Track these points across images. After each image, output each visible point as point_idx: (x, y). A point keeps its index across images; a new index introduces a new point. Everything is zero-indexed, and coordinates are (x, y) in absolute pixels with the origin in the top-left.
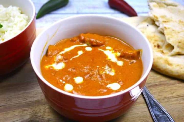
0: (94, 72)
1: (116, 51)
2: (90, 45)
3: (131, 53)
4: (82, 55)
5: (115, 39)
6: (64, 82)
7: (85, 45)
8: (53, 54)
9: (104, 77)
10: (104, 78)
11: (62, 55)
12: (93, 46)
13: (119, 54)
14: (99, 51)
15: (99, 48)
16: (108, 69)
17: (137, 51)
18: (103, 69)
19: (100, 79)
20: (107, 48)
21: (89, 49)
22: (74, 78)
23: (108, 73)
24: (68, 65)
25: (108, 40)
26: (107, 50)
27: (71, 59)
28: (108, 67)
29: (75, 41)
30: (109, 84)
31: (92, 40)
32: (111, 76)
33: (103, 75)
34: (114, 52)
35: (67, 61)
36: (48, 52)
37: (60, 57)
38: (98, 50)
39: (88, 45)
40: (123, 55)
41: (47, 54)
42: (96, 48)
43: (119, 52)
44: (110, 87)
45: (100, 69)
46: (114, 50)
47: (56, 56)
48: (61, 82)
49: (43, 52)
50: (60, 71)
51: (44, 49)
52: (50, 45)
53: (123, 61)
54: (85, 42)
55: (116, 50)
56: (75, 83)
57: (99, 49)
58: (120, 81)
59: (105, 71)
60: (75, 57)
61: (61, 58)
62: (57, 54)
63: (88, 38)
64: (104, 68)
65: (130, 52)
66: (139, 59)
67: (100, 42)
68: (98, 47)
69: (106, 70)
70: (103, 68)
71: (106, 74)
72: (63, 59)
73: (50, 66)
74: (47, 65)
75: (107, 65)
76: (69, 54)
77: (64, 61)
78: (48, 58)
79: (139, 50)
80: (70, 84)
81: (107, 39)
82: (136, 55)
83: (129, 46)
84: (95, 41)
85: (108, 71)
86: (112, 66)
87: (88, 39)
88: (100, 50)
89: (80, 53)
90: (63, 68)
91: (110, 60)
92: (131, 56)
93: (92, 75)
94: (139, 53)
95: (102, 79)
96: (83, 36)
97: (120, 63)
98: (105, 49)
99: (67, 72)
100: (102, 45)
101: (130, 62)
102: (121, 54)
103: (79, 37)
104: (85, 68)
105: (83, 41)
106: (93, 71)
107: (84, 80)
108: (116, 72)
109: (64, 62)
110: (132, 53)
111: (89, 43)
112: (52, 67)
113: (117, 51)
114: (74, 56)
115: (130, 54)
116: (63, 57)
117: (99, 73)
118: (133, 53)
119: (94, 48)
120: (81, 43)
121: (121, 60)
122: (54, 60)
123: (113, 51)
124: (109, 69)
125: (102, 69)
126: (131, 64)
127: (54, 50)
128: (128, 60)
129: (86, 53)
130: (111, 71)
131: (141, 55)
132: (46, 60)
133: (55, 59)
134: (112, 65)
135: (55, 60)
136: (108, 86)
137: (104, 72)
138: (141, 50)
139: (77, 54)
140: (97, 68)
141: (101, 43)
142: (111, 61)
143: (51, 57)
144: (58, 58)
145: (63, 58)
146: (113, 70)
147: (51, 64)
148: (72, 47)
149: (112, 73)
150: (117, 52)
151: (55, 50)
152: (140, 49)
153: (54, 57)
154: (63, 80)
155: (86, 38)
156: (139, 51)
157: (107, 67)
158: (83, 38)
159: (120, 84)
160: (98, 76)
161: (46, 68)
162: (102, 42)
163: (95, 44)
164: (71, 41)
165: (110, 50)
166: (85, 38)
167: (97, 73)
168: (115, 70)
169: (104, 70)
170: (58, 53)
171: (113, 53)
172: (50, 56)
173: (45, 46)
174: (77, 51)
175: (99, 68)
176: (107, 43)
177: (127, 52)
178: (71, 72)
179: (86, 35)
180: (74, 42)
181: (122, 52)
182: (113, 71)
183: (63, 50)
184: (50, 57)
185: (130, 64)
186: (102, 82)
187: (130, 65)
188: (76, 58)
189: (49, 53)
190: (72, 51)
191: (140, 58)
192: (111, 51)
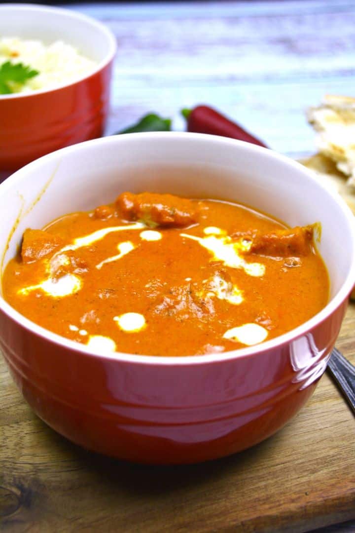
0: (178, 294)
1: (236, 238)
2: (155, 224)
3: (288, 237)
4: (132, 253)
5: (230, 206)
6: (83, 333)
7: (138, 226)
8: (42, 254)
10: (212, 310)
11: (70, 254)
12: (163, 226)
13: (247, 246)
14: (184, 239)
15: (182, 232)
16: (221, 284)
17: (304, 229)
18: (206, 284)
19: (200, 315)
20: (208, 230)
21: (153, 236)
22: (116, 318)
23: (221, 296)
24: (90, 281)
25: (207, 208)
26: (210, 235)
27: (99, 266)
28: (222, 278)
29: (104, 217)
30: (230, 328)
31: (160, 207)
32: (233, 307)
33: (208, 302)
34: (234, 241)
35: (85, 270)
36: (23, 248)
37: (64, 261)
38: (182, 237)
39: (147, 224)
40: (262, 244)
41: (19, 256)
42: (172, 232)
43: (248, 240)
44: (234, 338)
45: (196, 284)
46: (229, 234)
47: (50, 259)
48: (74, 332)
49: (8, 247)
50: (67, 299)
51: (9, 240)
52: (28, 230)
53: (262, 262)
54: (139, 215)
55: (238, 233)
56: (122, 332)
57: (183, 235)
58: (263, 317)
59: (213, 290)
60: (110, 260)
61: (67, 263)
62: (53, 252)
63: (147, 203)
64: (209, 281)
65: (284, 235)
66: (313, 254)
67: (186, 215)
68: (178, 230)
69: (214, 287)
70: (204, 281)
71: (215, 300)
72: (75, 266)
73: (32, 288)
74: (25, 287)
75: (217, 273)
76: (91, 250)
77: (77, 271)
78: (25, 268)
79: (308, 227)
80: (104, 335)
81: (204, 208)
82: (302, 240)
83: (275, 222)
84: (168, 210)
85: (223, 290)
86: (232, 278)
87: (149, 205)
88: (186, 238)
89: (125, 248)
90: (76, 291)
91: (221, 262)
92: (287, 245)
93: (172, 304)
94: (309, 235)
95: (206, 315)
96: (130, 200)
97: (256, 270)
98: (202, 235)
99: (91, 303)
100: (193, 222)
101: (286, 265)
102: (253, 243)
103: (119, 204)
104: (147, 286)
105: (132, 216)
106: (174, 294)
107: (147, 322)
108: (246, 295)
109: (77, 274)
110: (288, 235)
111: (152, 219)
112: (38, 291)
113: (241, 236)
114: (106, 258)
115: (286, 240)
116: (72, 258)
117: (193, 297)
118: (291, 236)
119: (166, 232)
120: (126, 222)
121: (257, 262)
122: (44, 271)
123: (229, 238)
124: (226, 285)
125: (203, 284)
126: (288, 268)
127: (38, 244)
128: (278, 258)
129: (145, 248)
130: (230, 290)
131: (319, 241)
132: (17, 273)
133: (48, 266)
134: (230, 275)
135: (47, 271)
136: (228, 335)
137: (210, 295)
138: (316, 225)
139: (117, 253)
140: (186, 283)
141: (187, 217)
142: (225, 264)
143: (34, 261)
144: (58, 262)
145: (73, 262)
146: (236, 289)
147: (36, 282)
148: (99, 235)
149: (236, 298)
150: (242, 239)
151: (47, 241)
152: (312, 222)
153: (45, 261)
154: (80, 327)
155: (143, 203)
156: (309, 230)
157: (217, 280)
158: (129, 205)
159: (264, 326)
160: (194, 307)
161: (21, 294)
162: (193, 214)
163: (171, 219)
164: (98, 219)
165: (218, 236)
166: (139, 201)
167: (187, 299)
168: (240, 288)
169: (208, 289)
170: (57, 249)
171: (227, 242)
172: (31, 260)
173: (14, 229)
174: (116, 244)
175: (191, 283)
176: (205, 217)
177: (274, 234)
178: (106, 301)
179: (140, 196)
180: (104, 220)
181: (254, 239)
182: (235, 292)
183: (70, 243)
184: (30, 263)
185: (285, 270)
186: (208, 324)
187: (287, 272)
188: (114, 262)
189: (28, 253)
190: (97, 244)
191: (314, 251)
192: (223, 239)
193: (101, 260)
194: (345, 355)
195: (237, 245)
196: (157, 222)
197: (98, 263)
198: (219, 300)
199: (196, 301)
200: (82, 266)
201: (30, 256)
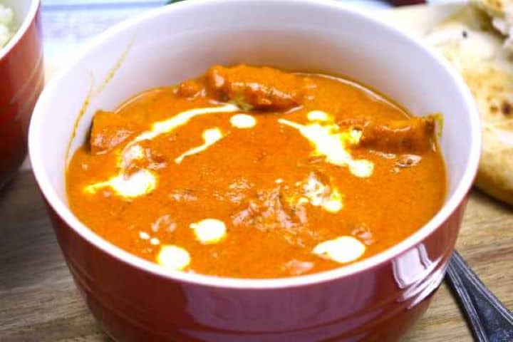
0: (265, 199)
1: (344, 126)
2: (248, 107)
3: (402, 130)
4: (220, 142)
5: (343, 84)
6: (155, 241)
7: (230, 107)
8: (113, 143)
9: (303, 217)
11: (146, 144)
12: (260, 108)
13: (356, 137)
14: (282, 127)
15: (280, 117)
16: (317, 188)
17: (424, 120)
18: (299, 186)
19: (289, 225)
20: (313, 115)
21: (245, 121)
22: (193, 226)
23: (316, 202)
24: (167, 180)
25: (315, 86)
26: (314, 121)
27: (179, 160)
28: (318, 180)
29: (190, 94)
30: (322, 241)
31: (255, 87)
32: (329, 215)
33: (299, 210)
34: (341, 131)
35: (162, 165)
36: (92, 135)
37: (136, 152)
38: (280, 124)
39: (240, 106)
40: (373, 137)
41: (87, 145)
42: (270, 117)
43: (358, 129)
44: (325, 253)
45: (287, 187)
46: (337, 121)
47: (122, 149)
48: (144, 240)
49: (74, 135)
50: (139, 200)
51: (76, 125)
52: (99, 113)
53: (371, 158)
54: (230, 96)
55: (347, 121)
56: (198, 243)
57: (282, 121)
58: (362, 229)
59: (307, 195)
60: (192, 151)
61: (141, 156)
62: (127, 141)
63: (241, 80)
64: (303, 184)
65: (398, 127)
66: (433, 151)
67: (286, 96)
68: (277, 114)
69: (308, 191)
70: (298, 184)
71: (309, 208)
72: (150, 160)
73: (100, 185)
74: (92, 184)
75: (312, 174)
76: (171, 139)
77: (152, 166)
78: (93, 160)
79: (430, 117)
80: (179, 245)
81: (309, 85)
82: (420, 134)
83: (394, 106)
84: (264, 89)
85: (319, 195)
86: (332, 179)
87: (241, 84)
88: (284, 125)
89: (212, 136)
90: (149, 191)
91: (324, 157)
92: (401, 140)
93: (258, 211)
94: (430, 128)
95: (295, 224)
96: (220, 74)
97: (363, 168)
98: (304, 121)
99: (166, 205)
100: (295, 104)
101: (398, 164)
102: (363, 134)
103: (207, 81)
104: (232, 186)
105: (223, 95)
106: (261, 198)
107: (228, 230)
108: (346, 200)
109: (152, 170)
110: (404, 127)
111: (245, 101)
112: (107, 189)
113: (350, 124)
114: (188, 149)
115: (398, 134)
116: (148, 151)
117: (283, 203)
118: (408, 129)
119: (262, 117)
120: (215, 102)
121: (366, 158)
122: (115, 165)
123: (336, 127)
124: (323, 189)
125: (295, 188)
126: (401, 168)
127: (112, 129)
128: (390, 155)
129: (235, 137)
130: (327, 195)
131: (440, 134)
132: (85, 167)
133: (119, 159)
134: (332, 175)
135: (118, 165)
136: (319, 250)
137: (303, 200)
138: (437, 116)
139: (201, 142)
140: (275, 185)
141: (288, 100)
142: (327, 160)
143: (104, 152)
144: (131, 156)
145: (148, 155)
146: (336, 193)
147: (106, 179)
148: (182, 118)
149: (334, 204)
150: (351, 128)
151: (119, 127)
152: (434, 113)
153: (117, 152)
154: (152, 234)
155: (235, 82)
156: (430, 120)
157: (312, 183)
158: (220, 82)
159: (362, 241)
160: (282, 216)
161: (88, 191)
162: (294, 95)
163: (269, 102)
164: (182, 97)
165: (323, 124)
166: (230, 80)
167: (276, 204)
168: (341, 191)
169: (302, 193)
170: (131, 138)
171: (334, 132)
172: (101, 150)
173: (82, 113)
174: (201, 130)
175: (282, 185)
176: (310, 98)
177: (387, 125)
178: (183, 204)
179: (233, 70)
180: (189, 99)
181: (366, 128)
182: (335, 197)
183: (147, 128)
184: (99, 153)
185: (397, 170)
186: (298, 235)
187: (399, 173)
188: (198, 154)
189: (97, 141)
190: (179, 131)
191: (434, 148)
192: (328, 128)
193: (183, 151)
194: (473, 269)
195: (345, 135)
196: (251, 104)
197: (178, 156)
198: (312, 206)
199: (285, 208)
200: (158, 160)
201: (100, 145)
